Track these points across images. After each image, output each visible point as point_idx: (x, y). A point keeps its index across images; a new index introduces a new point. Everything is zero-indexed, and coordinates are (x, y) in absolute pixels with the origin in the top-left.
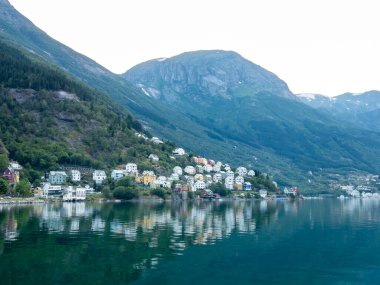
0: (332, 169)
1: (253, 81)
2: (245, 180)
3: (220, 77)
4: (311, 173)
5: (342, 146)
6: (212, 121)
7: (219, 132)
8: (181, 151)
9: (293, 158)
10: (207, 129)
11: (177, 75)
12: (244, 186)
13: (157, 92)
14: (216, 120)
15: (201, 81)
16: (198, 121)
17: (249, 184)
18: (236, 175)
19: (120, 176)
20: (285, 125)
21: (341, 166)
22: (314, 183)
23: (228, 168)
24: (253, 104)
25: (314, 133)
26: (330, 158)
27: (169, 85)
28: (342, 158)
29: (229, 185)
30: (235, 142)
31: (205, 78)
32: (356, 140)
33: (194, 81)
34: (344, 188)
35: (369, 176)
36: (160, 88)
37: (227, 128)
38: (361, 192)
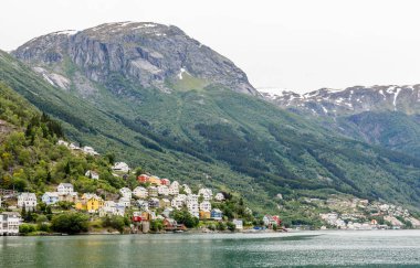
0: (308, 192)
1: (200, 68)
2: (213, 207)
3: (155, 62)
4: (280, 196)
5: (318, 161)
6: (145, 124)
7: (154, 138)
8: (123, 167)
9: (255, 175)
10: (139, 135)
11: (94, 56)
12: (213, 214)
13: (66, 80)
14: (151, 123)
15: (128, 67)
16: (126, 123)
17: (218, 211)
18: (201, 199)
19: (55, 201)
20: (244, 131)
21: (318, 187)
22: (285, 210)
23: (188, 190)
24: (201, 102)
25: (282, 143)
26: (304, 177)
27: (83, 71)
28: (321, 177)
29: (194, 213)
30: (179, 153)
31: (133, 62)
32: (338, 152)
33: (118, 66)
34: (324, 216)
35: (356, 200)
36: (70, 74)
37: (165, 133)
38: (346, 222)
